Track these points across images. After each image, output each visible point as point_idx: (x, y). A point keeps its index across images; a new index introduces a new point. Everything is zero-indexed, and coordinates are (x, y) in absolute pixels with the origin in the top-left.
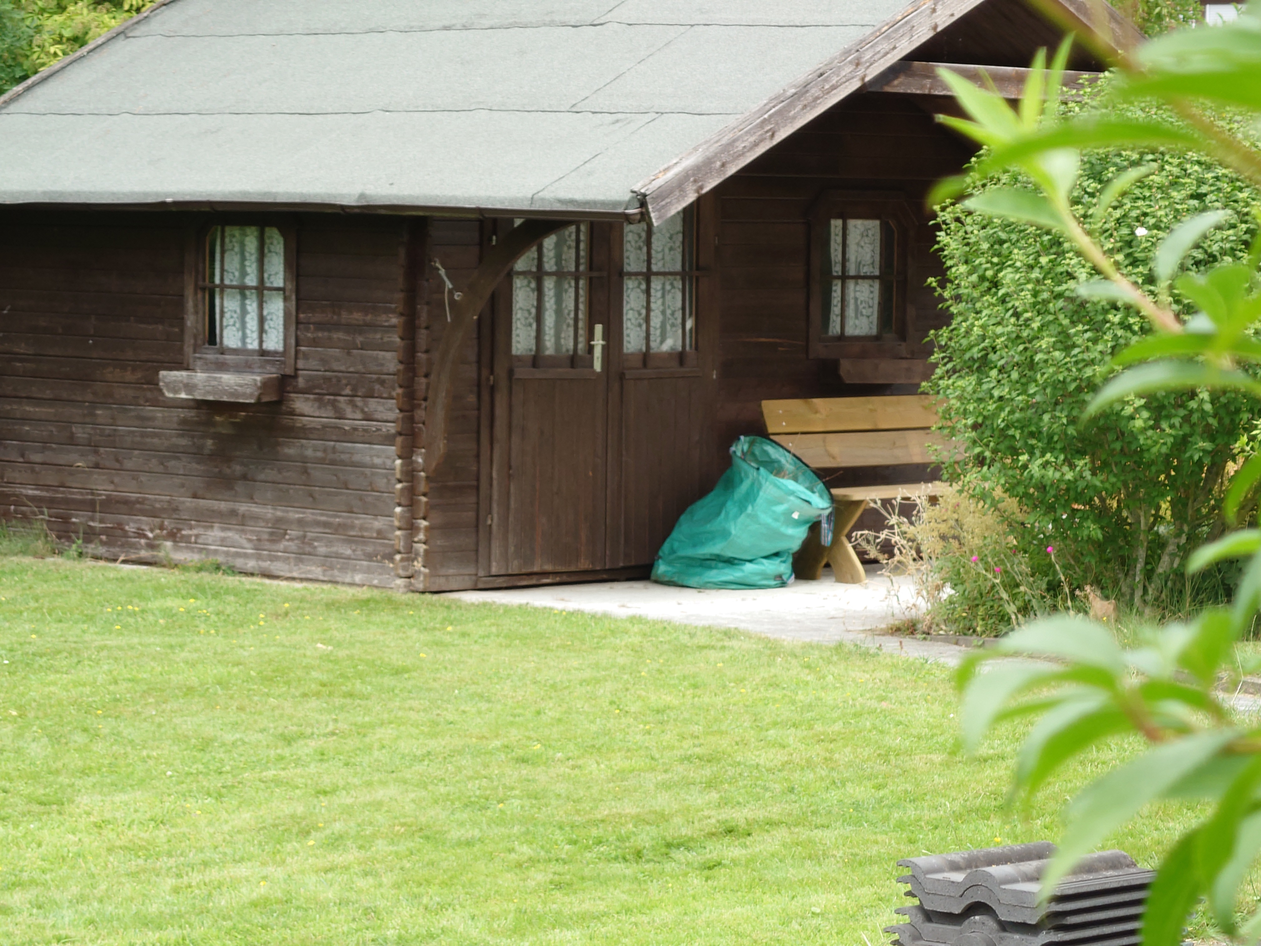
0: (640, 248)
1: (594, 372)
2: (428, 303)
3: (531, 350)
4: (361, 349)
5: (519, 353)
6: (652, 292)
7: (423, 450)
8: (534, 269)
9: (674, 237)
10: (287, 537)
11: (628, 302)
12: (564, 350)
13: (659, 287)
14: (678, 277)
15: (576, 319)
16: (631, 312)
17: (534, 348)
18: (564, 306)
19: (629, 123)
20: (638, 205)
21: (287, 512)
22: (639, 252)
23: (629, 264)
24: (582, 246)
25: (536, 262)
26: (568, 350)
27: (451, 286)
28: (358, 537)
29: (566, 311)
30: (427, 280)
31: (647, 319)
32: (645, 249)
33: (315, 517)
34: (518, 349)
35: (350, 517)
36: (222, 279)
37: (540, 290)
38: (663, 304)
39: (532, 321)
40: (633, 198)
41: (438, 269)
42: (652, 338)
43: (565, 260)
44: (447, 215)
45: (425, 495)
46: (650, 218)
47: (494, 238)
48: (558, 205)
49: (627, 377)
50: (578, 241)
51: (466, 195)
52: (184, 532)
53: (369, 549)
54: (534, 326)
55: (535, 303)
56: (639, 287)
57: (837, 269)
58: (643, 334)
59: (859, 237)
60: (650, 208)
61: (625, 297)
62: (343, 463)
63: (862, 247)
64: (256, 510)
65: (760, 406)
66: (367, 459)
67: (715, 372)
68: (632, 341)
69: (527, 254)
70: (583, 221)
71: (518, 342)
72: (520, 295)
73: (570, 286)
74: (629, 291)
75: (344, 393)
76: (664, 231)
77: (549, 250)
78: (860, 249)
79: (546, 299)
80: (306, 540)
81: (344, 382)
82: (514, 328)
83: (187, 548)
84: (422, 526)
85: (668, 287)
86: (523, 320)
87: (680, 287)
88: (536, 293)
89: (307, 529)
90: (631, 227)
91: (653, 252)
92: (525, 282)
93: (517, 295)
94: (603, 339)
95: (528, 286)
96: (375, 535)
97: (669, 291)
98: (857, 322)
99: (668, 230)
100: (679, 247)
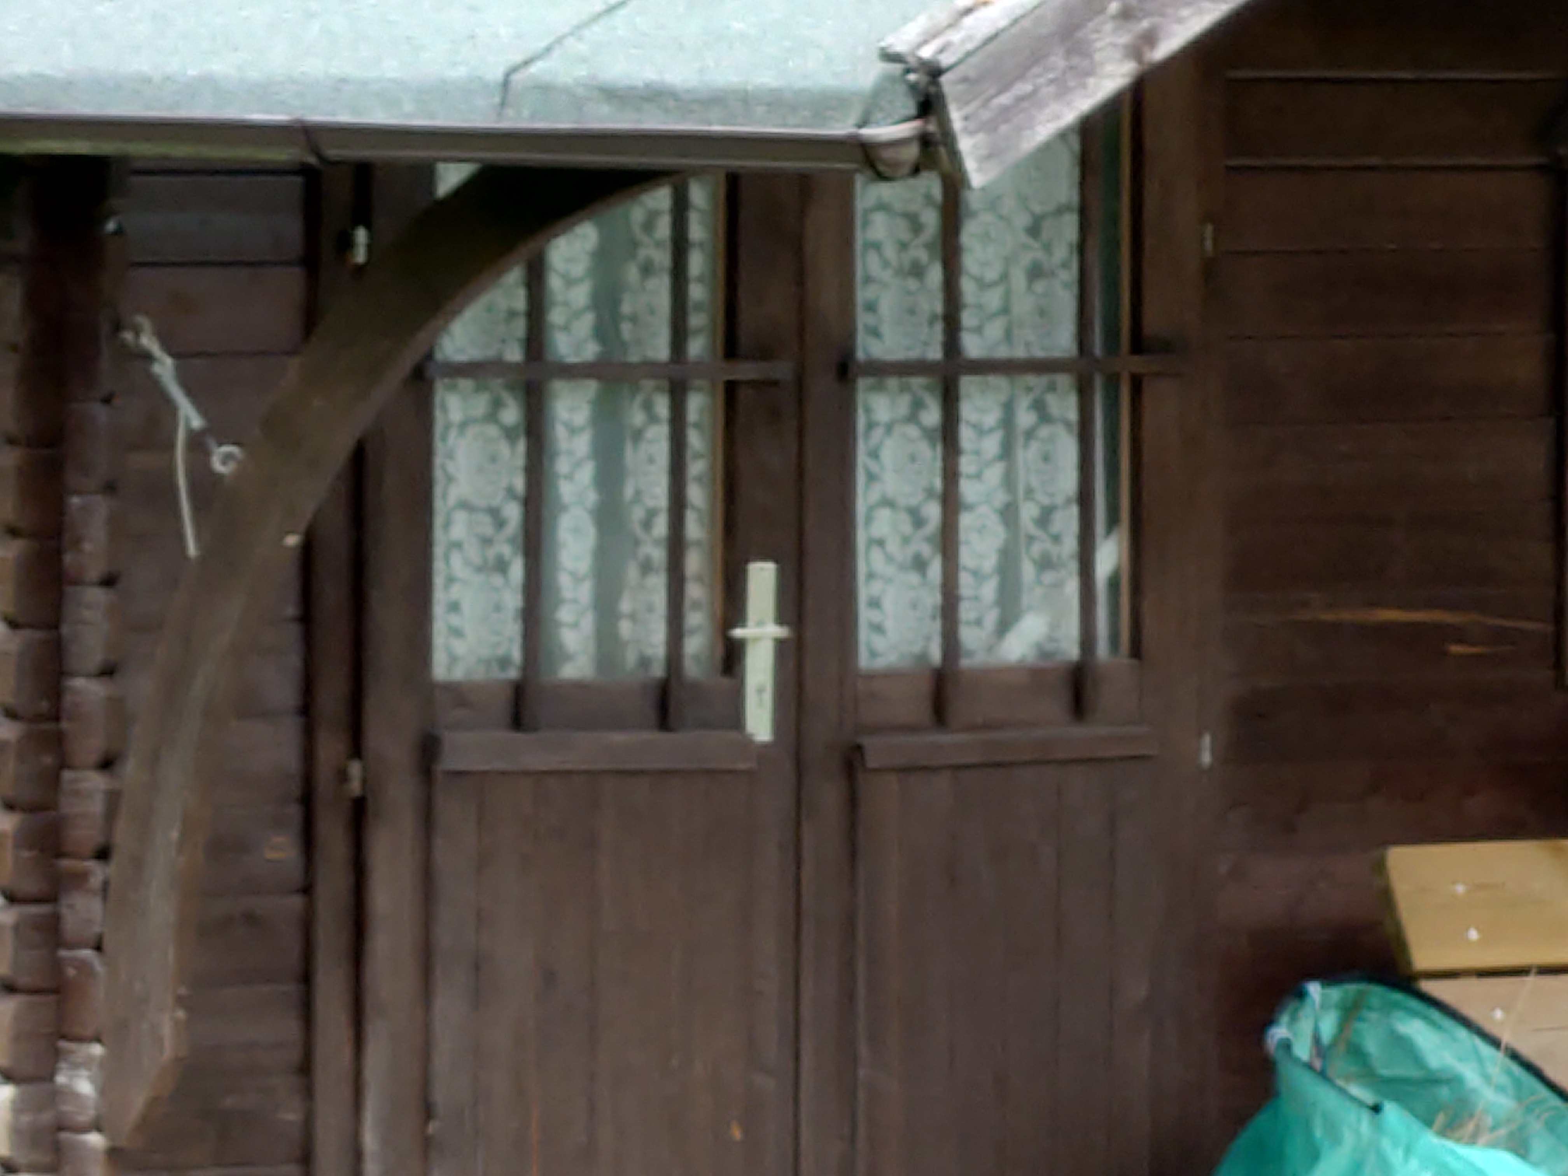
0: (917, 271)
1: (748, 742)
2: (110, 488)
3: (504, 662)
5: (458, 674)
6: (966, 436)
7: (97, 1050)
8: (514, 354)
9: (1047, 226)
11: (872, 478)
12: (631, 658)
13: (991, 418)
14: (1064, 381)
15: (676, 544)
16: (883, 513)
17: (517, 654)
18: (629, 492)
20: (910, 107)
22: (912, 284)
23: (875, 333)
24: (697, 263)
25: (520, 327)
26: (645, 662)
27: (198, 422)
29: (638, 514)
30: (107, 400)
31: (948, 541)
32: (935, 275)
34: (453, 659)
37: (535, 433)
38: (1009, 482)
39: (506, 550)
40: (889, 78)
41: (147, 357)
42: (966, 612)
43: (634, 319)
44: (181, 151)
46: (955, 155)
47: (361, 235)
48: (605, 109)
49: (872, 762)
50: (680, 243)
51: (254, 75)
54: (517, 570)
55: (519, 483)
56: (913, 417)
58: (933, 599)
60: (956, 117)
61: (862, 458)
65: (1380, 867)
67: (1207, 740)
68: (889, 625)
69: (484, 299)
70: (697, 172)
71: (457, 632)
72: (461, 455)
73: (653, 419)
74: (878, 433)
76: (1009, 205)
77: (570, 282)
79: (562, 466)
82: (438, 581)
85: (1025, 418)
86: (473, 551)
87: (1073, 415)
88: (521, 446)
90: (884, 191)
91: (967, 287)
92: (480, 404)
93: (450, 456)
94: (780, 620)
95: (492, 417)
97: (1030, 434)
99: (1023, 200)
100: (1065, 265)
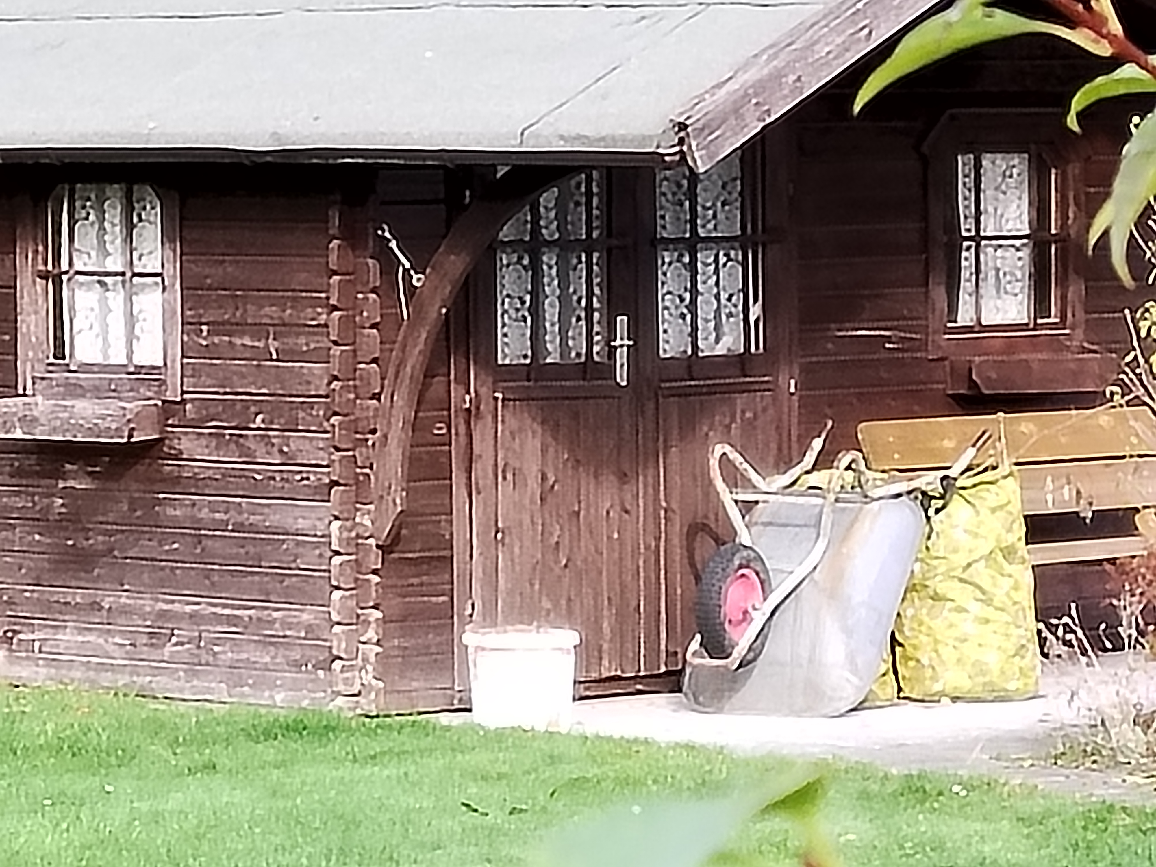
0: (680, 203)
1: (617, 385)
3: (525, 357)
4: (277, 360)
5: (507, 361)
6: (700, 266)
7: (372, 507)
8: (527, 238)
9: (730, 185)
10: (174, 640)
11: (664, 283)
12: (573, 354)
13: (709, 259)
14: (737, 245)
15: (589, 309)
16: (668, 297)
17: (530, 354)
18: (571, 290)
19: (660, 20)
20: (676, 140)
21: (173, 602)
22: (678, 208)
23: (664, 227)
24: (595, 201)
25: (529, 227)
26: (578, 355)
27: (407, 265)
28: (279, 637)
29: (575, 298)
31: (692, 307)
32: (687, 204)
33: (214, 610)
34: (505, 356)
35: (267, 608)
36: (71, 264)
37: (535, 268)
38: (717, 284)
39: (524, 313)
40: (667, 130)
41: (387, 240)
42: (701, 335)
43: (572, 223)
45: (375, 572)
46: (693, 159)
47: (468, 193)
49: (666, 393)
50: (589, 194)
51: (425, 133)
52: (21, 636)
53: (296, 655)
54: (529, 321)
55: (530, 288)
56: (678, 261)
57: (966, 228)
58: (687, 330)
59: (1000, 179)
60: (693, 144)
61: (660, 276)
62: (253, 528)
63: (1004, 193)
64: (128, 601)
66: (289, 523)
67: (793, 382)
68: (671, 340)
69: (515, 217)
70: (597, 167)
71: (506, 345)
72: (507, 276)
73: (580, 262)
74: (666, 267)
75: (252, 426)
76: (715, 178)
77: (548, 210)
78: (1001, 196)
79: (546, 280)
80: (202, 644)
81: (253, 409)
82: (499, 325)
83: (28, 658)
84: (371, 619)
85: (723, 259)
86: (513, 313)
87: (740, 258)
88: (530, 273)
89: (202, 628)
90: (667, 173)
91: (699, 209)
92: (514, 257)
93: (503, 277)
94: (629, 338)
95: (519, 262)
96: (303, 634)
97: (725, 265)
98: (999, 302)
99: (720, 176)
100: (736, 200)
